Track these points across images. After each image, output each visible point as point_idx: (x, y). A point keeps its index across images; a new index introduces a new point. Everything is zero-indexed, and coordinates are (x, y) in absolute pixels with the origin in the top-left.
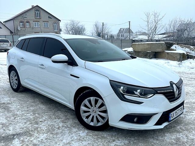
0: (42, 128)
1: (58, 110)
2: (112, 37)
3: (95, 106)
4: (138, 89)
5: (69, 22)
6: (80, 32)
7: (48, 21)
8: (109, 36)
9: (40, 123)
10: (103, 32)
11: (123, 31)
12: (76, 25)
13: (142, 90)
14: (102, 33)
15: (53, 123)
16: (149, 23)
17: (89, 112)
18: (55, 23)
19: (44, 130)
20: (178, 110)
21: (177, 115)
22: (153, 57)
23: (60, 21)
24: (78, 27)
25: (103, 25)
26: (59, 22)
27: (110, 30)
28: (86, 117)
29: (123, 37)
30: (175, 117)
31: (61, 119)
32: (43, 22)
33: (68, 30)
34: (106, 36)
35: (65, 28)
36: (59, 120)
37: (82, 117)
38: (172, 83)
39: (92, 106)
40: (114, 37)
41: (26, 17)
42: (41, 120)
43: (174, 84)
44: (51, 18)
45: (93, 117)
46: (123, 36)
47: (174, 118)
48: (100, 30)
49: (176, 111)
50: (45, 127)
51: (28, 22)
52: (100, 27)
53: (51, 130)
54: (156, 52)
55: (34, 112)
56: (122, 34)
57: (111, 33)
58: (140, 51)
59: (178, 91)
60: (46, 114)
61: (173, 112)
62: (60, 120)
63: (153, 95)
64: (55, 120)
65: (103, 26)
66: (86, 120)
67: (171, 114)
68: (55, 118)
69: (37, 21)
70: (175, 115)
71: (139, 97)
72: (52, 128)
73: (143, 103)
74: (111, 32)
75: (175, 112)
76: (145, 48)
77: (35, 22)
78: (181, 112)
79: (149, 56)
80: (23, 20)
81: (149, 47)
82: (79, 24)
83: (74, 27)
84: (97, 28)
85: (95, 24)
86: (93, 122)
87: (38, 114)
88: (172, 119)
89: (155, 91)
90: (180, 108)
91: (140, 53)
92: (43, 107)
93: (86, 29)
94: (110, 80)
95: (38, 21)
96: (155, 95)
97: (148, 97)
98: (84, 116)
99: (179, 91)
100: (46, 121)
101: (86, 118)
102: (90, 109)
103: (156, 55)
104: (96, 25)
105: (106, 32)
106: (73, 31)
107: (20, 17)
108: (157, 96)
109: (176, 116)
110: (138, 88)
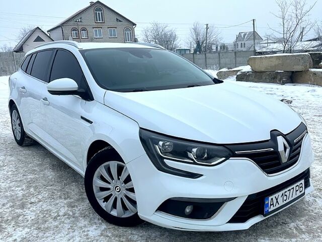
0: (26, 217)
1: (73, 182)
2: (224, 48)
3: (119, 179)
4: (194, 147)
5: (150, 26)
6: (167, 42)
7: (115, 26)
8: (219, 47)
9: (29, 206)
10: (206, 40)
11: (244, 36)
12: (161, 31)
13: (204, 149)
14: (205, 42)
15: (50, 207)
16: (285, 21)
17: (108, 189)
18: (127, 29)
19: (28, 221)
20: (290, 190)
21: (288, 201)
22: (288, 81)
23: (134, 24)
24: (165, 34)
25: (207, 28)
26: (134, 26)
27: (219, 36)
28: (104, 198)
29: (244, 47)
30: (281, 203)
31: (71, 199)
32: (108, 28)
33: (149, 40)
34: (214, 48)
35: (144, 37)
36: (65, 202)
37: (97, 199)
38: (274, 134)
39: (112, 179)
40: (227, 48)
41: (81, 22)
42: (33, 200)
43: (282, 134)
44: (120, 21)
45: (116, 199)
46: (243, 45)
47: (278, 206)
48: (201, 38)
49: (284, 191)
50: (34, 213)
51: (84, 29)
52: (202, 31)
53: (40, 221)
54: (293, 72)
55: (29, 184)
56: (243, 42)
57: (222, 42)
58: (263, 70)
59: (288, 150)
60: (48, 189)
61: (276, 195)
62: (68, 200)
63: (224, 159)
64: (58, 201)
65: (207, 30)
66: (104, 206)
67: (270, 198)
68: (60, 197)
69: (98, 28)
70: (280, 200)
71: (195, 163)
72: (45, 216)
73: (202, 175)
74: (221, 39)
75: (280, 193)
76: (273, 64)
77: (96, 29)
78: (299, 194)
79: (280, 81)
80: (76, 27)
81: (280, 62)
82: (166, 29)
83: (158, 35)
84: (197, 35)
85: (193, 27)
86: (116, 208)
87: (36, 188)
88: (272, 208)
89: (231, 151)
90: (296, 185)
91: (264, 73)
92: (50, 174)
93: (177, 36)
94: (141, 128)
95: (100, 28)
96: (228, 159)
97: (212, 164)
98: (100, 196)
99: (291, 152)
100: (41, 203)
101: (104, 202)
102: (110, 183)
103: (293, 78)
104: (195, 30)
105: (212, 40)
106: (157, 41)
107: (72, 23)
108: (233, 162)
109: (285, 202)
110: (193, 144)
